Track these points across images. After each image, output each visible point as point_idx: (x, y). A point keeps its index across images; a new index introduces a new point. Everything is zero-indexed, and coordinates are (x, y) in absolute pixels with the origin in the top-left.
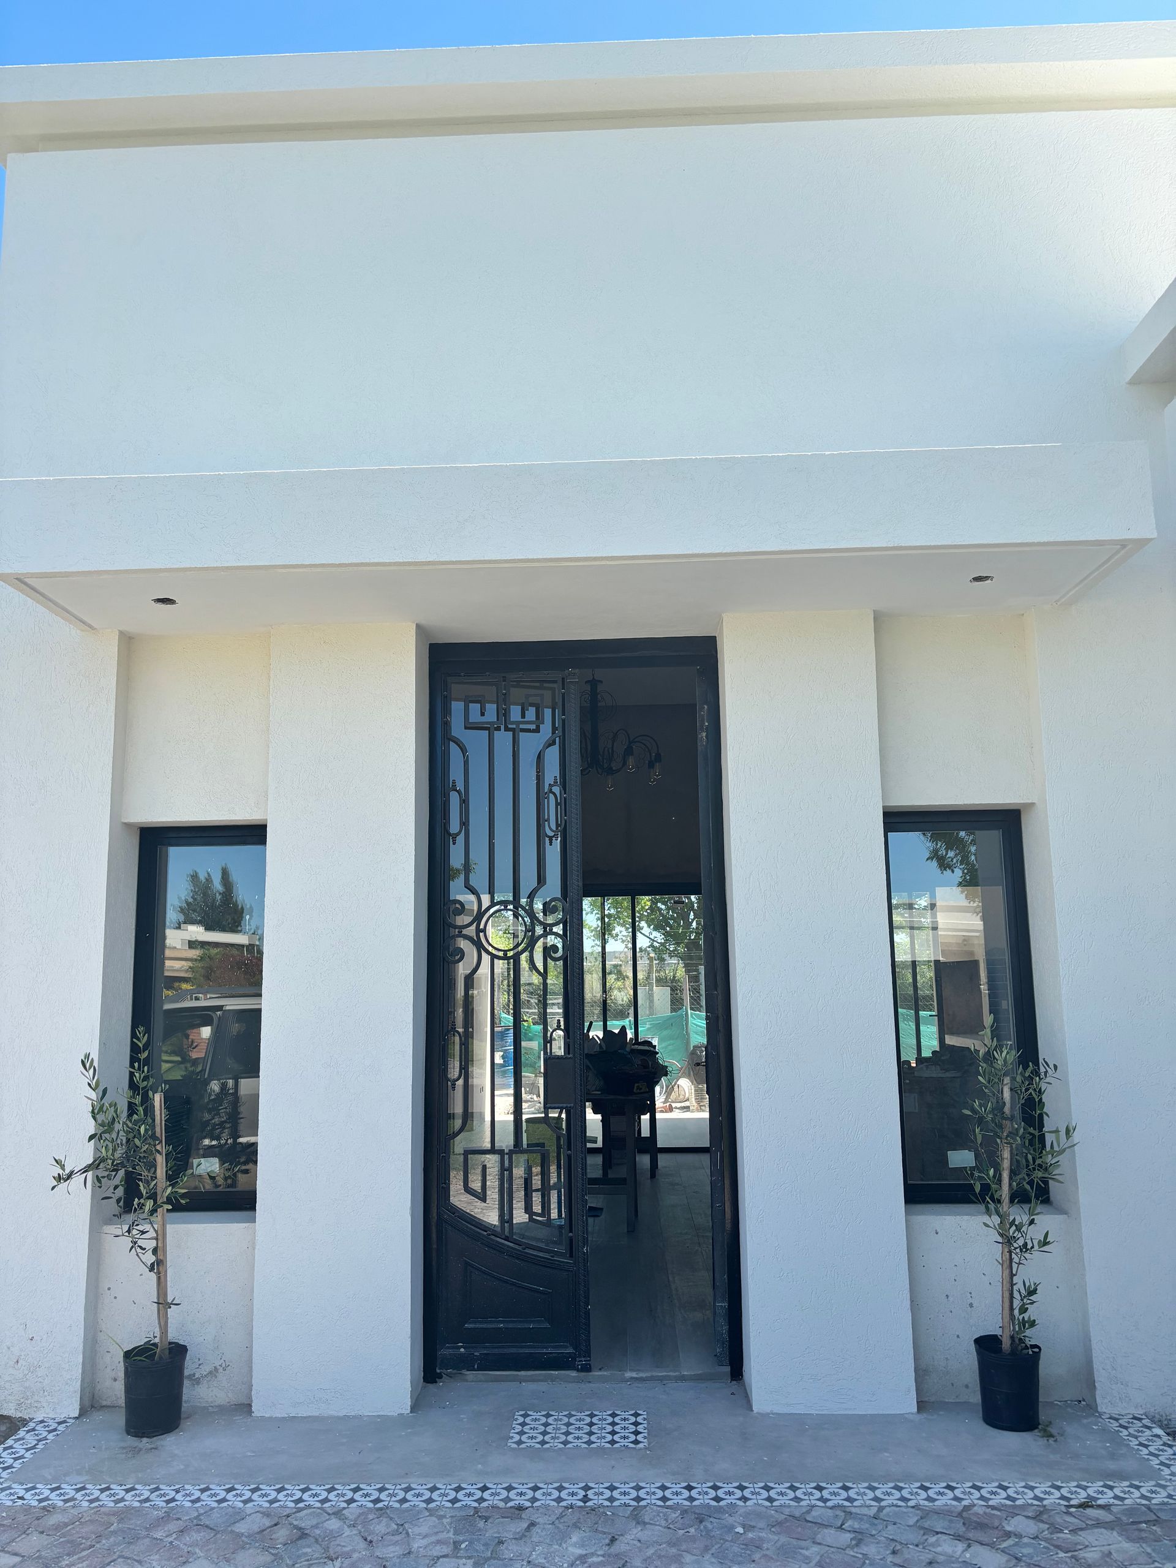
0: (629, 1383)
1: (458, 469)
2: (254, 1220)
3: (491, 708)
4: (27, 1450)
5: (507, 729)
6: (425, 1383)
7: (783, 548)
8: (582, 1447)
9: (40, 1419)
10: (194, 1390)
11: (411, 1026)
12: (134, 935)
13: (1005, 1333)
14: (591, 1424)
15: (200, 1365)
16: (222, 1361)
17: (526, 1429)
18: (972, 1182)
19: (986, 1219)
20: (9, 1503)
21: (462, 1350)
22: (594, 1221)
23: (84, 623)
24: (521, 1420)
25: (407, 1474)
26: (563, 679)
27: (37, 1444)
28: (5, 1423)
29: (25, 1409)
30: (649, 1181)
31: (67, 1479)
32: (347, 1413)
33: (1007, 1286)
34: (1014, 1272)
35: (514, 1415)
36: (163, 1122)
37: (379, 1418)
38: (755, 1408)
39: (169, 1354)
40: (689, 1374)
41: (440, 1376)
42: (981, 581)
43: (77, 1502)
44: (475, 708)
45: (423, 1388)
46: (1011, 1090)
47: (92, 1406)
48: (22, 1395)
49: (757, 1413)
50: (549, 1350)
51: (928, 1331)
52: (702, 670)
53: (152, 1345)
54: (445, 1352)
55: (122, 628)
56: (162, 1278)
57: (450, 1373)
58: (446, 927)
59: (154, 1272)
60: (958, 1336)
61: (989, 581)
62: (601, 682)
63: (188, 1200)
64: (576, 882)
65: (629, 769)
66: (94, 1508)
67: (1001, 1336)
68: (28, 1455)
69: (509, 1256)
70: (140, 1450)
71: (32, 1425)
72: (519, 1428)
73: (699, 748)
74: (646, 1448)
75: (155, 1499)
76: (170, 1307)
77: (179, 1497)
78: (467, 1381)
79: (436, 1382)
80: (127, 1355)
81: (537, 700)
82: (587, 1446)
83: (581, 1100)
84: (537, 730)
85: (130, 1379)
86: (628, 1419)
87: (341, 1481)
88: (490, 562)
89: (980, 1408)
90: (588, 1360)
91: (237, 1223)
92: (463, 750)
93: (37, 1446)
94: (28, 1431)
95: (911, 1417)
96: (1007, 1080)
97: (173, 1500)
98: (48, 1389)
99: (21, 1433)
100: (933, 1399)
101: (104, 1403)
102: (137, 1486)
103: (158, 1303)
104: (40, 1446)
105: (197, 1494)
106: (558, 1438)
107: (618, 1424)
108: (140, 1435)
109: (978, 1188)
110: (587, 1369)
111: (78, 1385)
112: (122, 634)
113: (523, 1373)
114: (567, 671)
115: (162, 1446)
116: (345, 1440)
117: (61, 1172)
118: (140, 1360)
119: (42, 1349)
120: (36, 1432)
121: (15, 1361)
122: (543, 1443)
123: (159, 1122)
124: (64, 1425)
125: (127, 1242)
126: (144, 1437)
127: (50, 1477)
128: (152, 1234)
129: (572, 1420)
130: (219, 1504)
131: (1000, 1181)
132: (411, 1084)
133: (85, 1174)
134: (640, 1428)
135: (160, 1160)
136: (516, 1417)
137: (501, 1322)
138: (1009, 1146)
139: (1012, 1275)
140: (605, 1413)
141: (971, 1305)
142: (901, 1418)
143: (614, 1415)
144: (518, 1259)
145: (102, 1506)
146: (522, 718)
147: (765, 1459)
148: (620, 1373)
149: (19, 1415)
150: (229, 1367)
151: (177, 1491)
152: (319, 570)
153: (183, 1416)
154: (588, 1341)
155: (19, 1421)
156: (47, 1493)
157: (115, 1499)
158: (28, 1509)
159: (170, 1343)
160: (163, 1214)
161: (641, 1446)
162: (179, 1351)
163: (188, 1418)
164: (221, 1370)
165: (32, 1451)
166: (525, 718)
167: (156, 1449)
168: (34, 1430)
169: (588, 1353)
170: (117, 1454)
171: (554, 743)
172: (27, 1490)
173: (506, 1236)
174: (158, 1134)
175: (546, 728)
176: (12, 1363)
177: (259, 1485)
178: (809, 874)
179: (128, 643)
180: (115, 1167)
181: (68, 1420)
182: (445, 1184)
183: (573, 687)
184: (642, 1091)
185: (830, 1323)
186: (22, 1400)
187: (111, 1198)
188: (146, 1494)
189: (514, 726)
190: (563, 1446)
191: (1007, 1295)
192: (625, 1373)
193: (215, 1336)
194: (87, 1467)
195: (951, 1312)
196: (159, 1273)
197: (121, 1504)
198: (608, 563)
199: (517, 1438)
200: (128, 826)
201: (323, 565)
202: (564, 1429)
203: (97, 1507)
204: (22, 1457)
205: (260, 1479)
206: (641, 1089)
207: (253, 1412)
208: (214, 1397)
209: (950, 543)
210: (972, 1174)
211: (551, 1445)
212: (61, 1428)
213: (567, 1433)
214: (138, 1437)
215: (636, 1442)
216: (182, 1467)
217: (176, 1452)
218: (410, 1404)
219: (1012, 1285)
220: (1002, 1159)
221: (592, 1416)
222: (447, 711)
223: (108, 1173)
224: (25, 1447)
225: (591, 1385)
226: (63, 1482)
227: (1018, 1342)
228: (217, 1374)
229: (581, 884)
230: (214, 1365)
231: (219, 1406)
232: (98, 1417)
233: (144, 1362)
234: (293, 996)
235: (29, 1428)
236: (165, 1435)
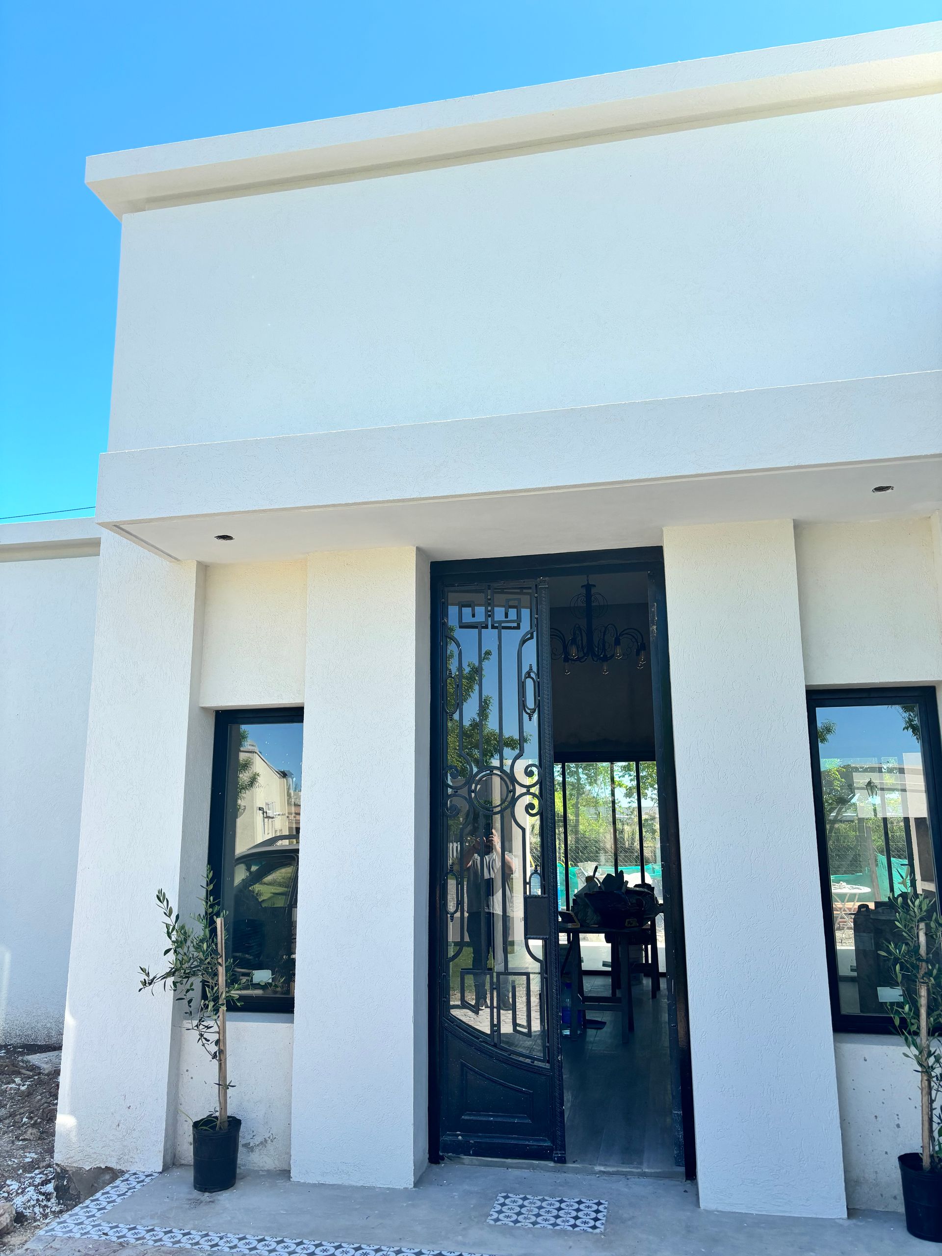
0: (597, 1176)
1: (435, 425)
2: (292, 1022)
3: (480, 611)
4: (119, 1196)
5: (493, 627)
6: (430, 1164)
7: (699, 472)
8: (548, 1228)
9: (134, 1172)
10: (249, 1156)
11: (413, 867)
12: (210, 793)
13: (925, 1152)
14: (559, 1209)
15: (254, 1136)
16: (270, 1134)
17: (505, 1209)
18: (892, 1016)
19: (905, 1049)
20: (96, 1237)
21: (460, 1137)
22: (597, 1033)
23: (170, 556)
24: (502, 1200)
25: (400, 1239)
26: (536, 585)
27: (127, 1192)
28: (109, 1173)
29: (123, 1163)
30: (651, 1000)
31: (143, 1221)
32: (364, 1184)
33: (926, 1110)
34: (933, 1098)
35: (497, 1196)
36: (223, 941)
37: (388, 1190)
38: (703, 1204)
39: (228, 1126)
40: (650, 1171)
41: (442, 1158)
42: (883, 491)
43: (146, 1240)
44: (467, 611)
45: (428, 1167)
46: (926, 934)
47: (174, 1164)
48: (121, 1152)
49: (704, 1210)
50: (531, 1143)
51: (859, 1147)
52: (652, 574)
53: (214, 1117)
54: (446, 1138)
55: (200, 559)
56: (223, 1064)
57: (451, 1156)
58: (445, 787)
59: (216, 1059)
60: (886, 1153)
61: (890, 491)
62: (595, 586)
63: (243, 1003)
64: (549, 752)
65: (617, 656)
66: (157, 1247)
67: (921, 1154)
68: (119, 1200)
69: (497, 1060)
70: (201, 1202)
71: (127, 1176)
72: (499, 1208)
73: (651, 639)
74: (601, 1233)
75: (204, 1243)
76: (228, 1088)
77: (221, 1243)
78: (464, 1164)
79: (439, 1163)
80: (196, 1125)
81: (515, 603)
82: (552, 1228)
83: (555, 932)
84: (518, 627)
85: (197, 1144)
86: (591, 1207)
87: (347, 1240)
88: (460, 496)
89: (904, 1218)
90: (563, 1154)
91: (282, 1023)
92: (458, 645)
93: (126, 1193)
94: (123, 1181)
95: (841, 1222)
96: (922, 925)
97: (217, 1245)
98: (140, 1148)
99: (118, 1182)
100: (863, 1207)
101: (183, 1162)
102: (192, 1232)
103: (219, 1085)
104: (129, 1194)
105: (236, 1242)
106: (529, 1219)
107: (582, 1210)
108: (203, 1190)
109: (897, 1022)
110: (562, 1160)
111: (161, 1147)
112: (199, 564)
113: (509, 1161)
114: (538, 579)
115: (218, 1200)
116: (358, 1207)
117: (147, 978)
118: (206, 1130)
119: (137, 1116)
120: (128, 1182)
121: (117, 1124)
122: (516, 1222)
123: (220, 940)
124: (150, 1178)
125: (195, 1034)
126: (206, 1192)
127: (130, 1219)
128: (215, 1029)
129: (544, 1204)
130: (250, 1252)
131: (917, 1015)
132: (413, 915)
133: (164, 980)
134: (600, 1216)
135: (221, 970)
136: (498, 1198)
137: (492, 1116)
138: (925, 985)
139: (932, 1101)
140: (572, 1200)
141: (898, 1126)
142: (831, 1223)
143: (580, 1202)
144: (505, 1063)
145: (162, 1246)
146: (505, 618)
147: (703, 1250)
148: (590, 1166)
149: (118, 1167)
150: (276, 1139)
151: (221, 1238)
152: (331, 509)
153: (237, 1176)
154: (563, 1136)
155: (119, 1172)
156: (125, 1231)
157: (174, 1240)
158: (108, 1244)
159: (229, 1117)
160: (223, 1013)
161: (598, 1231)
162: (235, 1123)
163: (242, 1178)
164: (269, 1141)
165: (122, 1197)
166: (507, 618)
167: (212, 1202)
168: (127, 1180)
169: (563, 1148)
170: (184, 1204)
171: (532, 638)
172: (112, 1228)
173: (495, 1043)
174: (219, 951)
175: (526, 626)
176: (114, 1126)
177: (284, 1238)
178: (741, 744)
179: (204, 570)
180: (187, 975)
181: (154, 1174)
182: (446, 998)
183: (544, 592)
184: (633, 925)
185: (768, 1135)
186: (122, 1156)
187: (184, 999)
188: (198, 1238)
189: (497, 625)
190: (532, 1226)
191: (926, 1118)
192: (595, 1167)
193: (265, 1113)
194: (159, 1213)
195: (880, 1131)
196: (220, 1060)
197: (177, 1246)
198: (556, 491)
199: (495, 1215)
200: (205, 709)
201: (334, 505)
202: (536, 1211)
203: (159, 1246)
204: (114, 1201)
205: (285, 1233)
206: (632, 924)
207: (292, 1178)
208: (264, 1163)
209: (845, 460)
210: (892, 1009)
211: (523, 1224)
212: (148, 1180)
213: (538, 1215)
214: (202, 1191)
215: (594, 1227)
216: (229, 1218)
217: (227, 1206)
218: (413, 1180)
219: (932, 1109)
220: (920, 996)
221: (561, 1202)
222: (445, 614)
223: (181, 979)
224: (118, 1193)
225: (566, 1175)
226: (139, 1223)
227: (937, 1161)
228: (266, 1145)
229: (552, 753)
230: (264, 1137)
231: (268, 1171)
232: (177, 1173)
233: (207, 1132)
234: (323, 843)
235: (124, 1178)
236: (222, 1192)
